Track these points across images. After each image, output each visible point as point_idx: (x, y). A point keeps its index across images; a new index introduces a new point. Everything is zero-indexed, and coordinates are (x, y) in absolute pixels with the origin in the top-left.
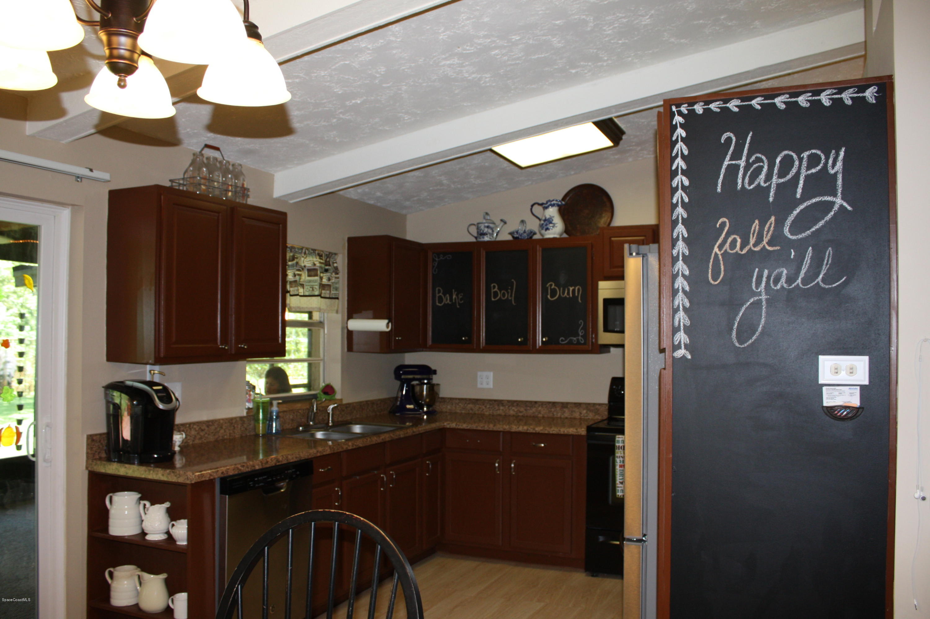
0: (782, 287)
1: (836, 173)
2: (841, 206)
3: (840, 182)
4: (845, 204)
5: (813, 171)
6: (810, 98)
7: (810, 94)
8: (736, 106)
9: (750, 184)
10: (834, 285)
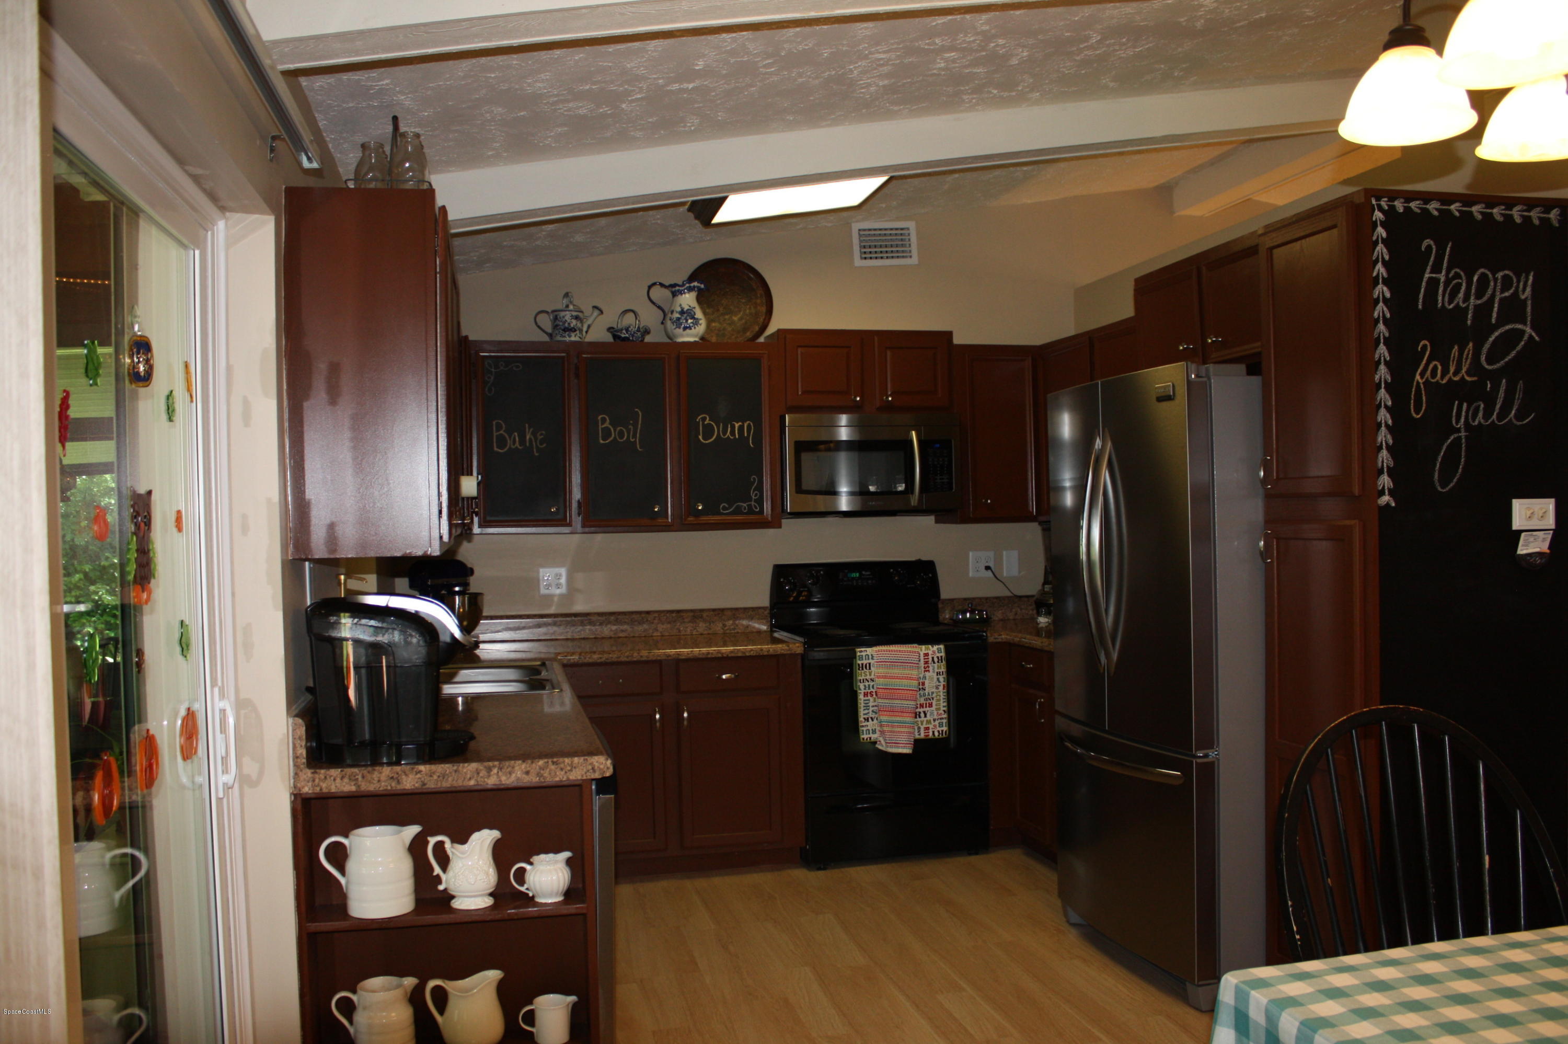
0: (1480, 422)
1: (1526, 299)
2: (1531, 337)
3: (1529, 309)
4: (1533, 334)
5: (1507, 294)
6: (1503, 212)
7: (1503, 207)
8: (1437, 209)
9: (1450, 303)
10: (1525, 422)
